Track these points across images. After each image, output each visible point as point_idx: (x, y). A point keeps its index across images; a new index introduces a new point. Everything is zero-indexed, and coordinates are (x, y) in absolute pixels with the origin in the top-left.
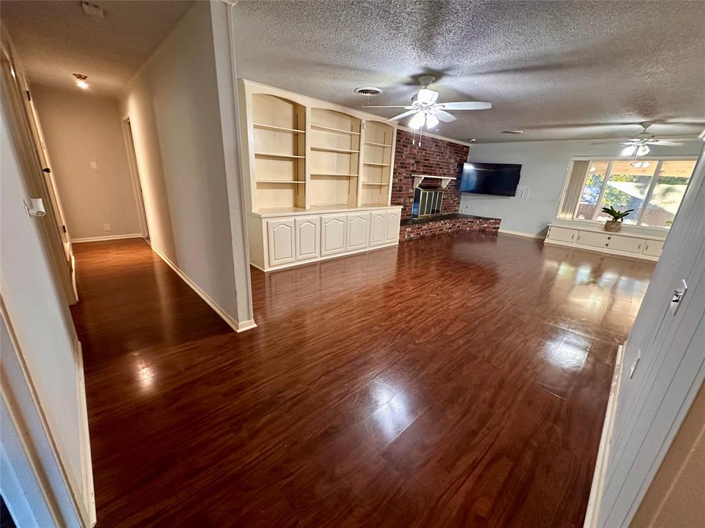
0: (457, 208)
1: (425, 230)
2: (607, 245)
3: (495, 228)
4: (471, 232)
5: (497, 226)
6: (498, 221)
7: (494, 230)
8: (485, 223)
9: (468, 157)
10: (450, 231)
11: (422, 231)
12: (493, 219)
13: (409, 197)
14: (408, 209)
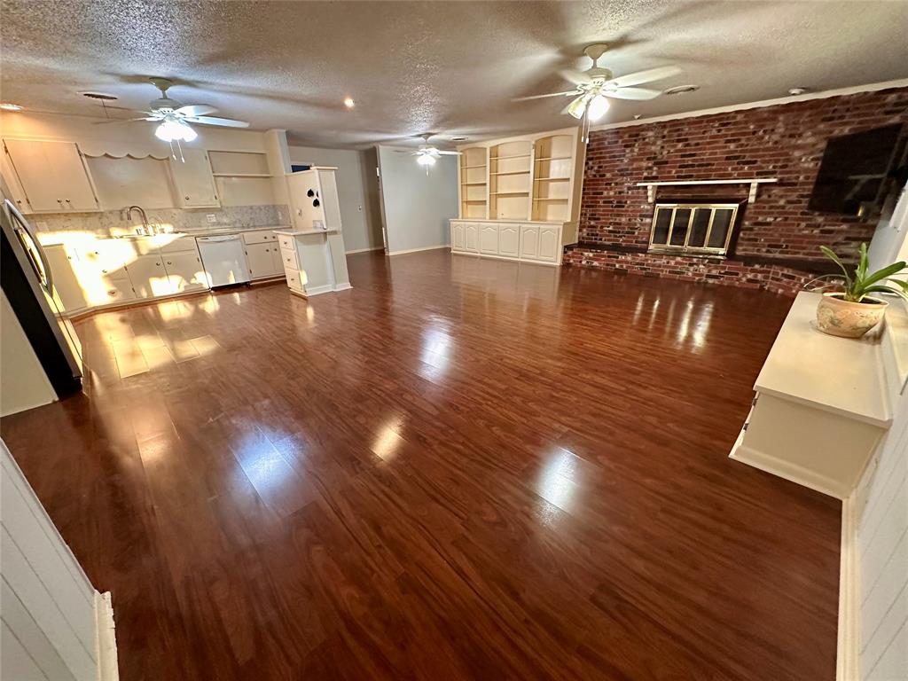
13: (641, 216)
14: (639, 233)
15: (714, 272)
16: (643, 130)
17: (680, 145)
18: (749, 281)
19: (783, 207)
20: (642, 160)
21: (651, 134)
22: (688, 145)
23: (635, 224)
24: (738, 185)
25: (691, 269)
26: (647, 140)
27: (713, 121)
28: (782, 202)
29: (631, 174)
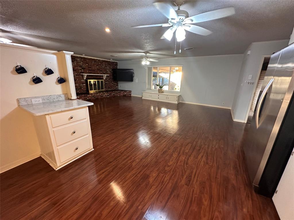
0: (117, 87)
1: (90, 97)
2: (158, 98)
3: (129, 94)
4: (120, 96)
5: (130, 93)
6: (130, 92)
7: (129, 95)
8: (125, 92)
9: (118, 66)
10: (108, 96)
11: (88, 97)
12: (128, 91)
13: (82, 83)
14: (83, 89)
15: (108, 94)
16: (76, 58)
17: (87, 64)
18: (113, 95)
19: (108, 80)
20: (78, 67)
21: (78, 59)
22: (89, 65)
23: (81, 86)
24: (101, 75)
25: (104, 95)
26: (78, 61)
27: (93, 60)
28: (108, 79)
29: (76, 71)
